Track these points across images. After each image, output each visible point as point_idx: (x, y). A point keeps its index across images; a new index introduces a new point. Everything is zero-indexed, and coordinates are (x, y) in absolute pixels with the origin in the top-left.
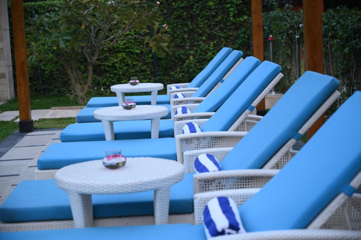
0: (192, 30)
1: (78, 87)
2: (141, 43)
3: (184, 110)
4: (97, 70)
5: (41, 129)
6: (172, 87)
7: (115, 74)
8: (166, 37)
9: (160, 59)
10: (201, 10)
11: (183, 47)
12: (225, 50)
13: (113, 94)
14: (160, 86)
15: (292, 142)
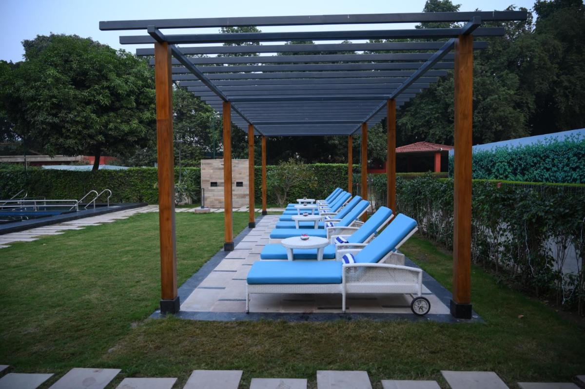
0: (327, 179)
1: (280, 200)
2: (306, 184)
3: (322, 207)
4: (288, 195)
5: (269, 214)
6: (318, 201)
7: (294, 196)
8: (316, 182)
9: (313, 191)
10: (331, 172)
11: (322, 186)
12: (338, 188)
13: (298, 203)
14: (314, 200)
15: (374, 234)
